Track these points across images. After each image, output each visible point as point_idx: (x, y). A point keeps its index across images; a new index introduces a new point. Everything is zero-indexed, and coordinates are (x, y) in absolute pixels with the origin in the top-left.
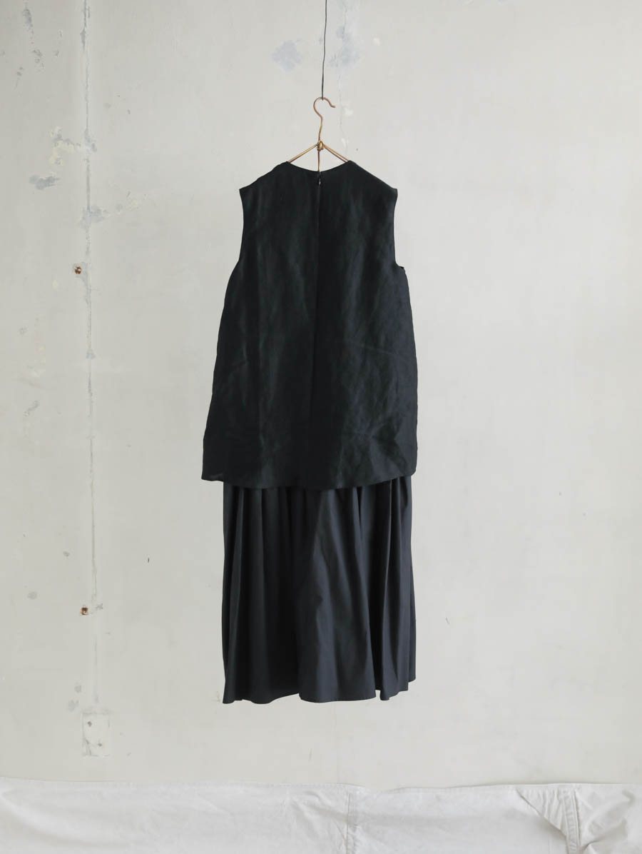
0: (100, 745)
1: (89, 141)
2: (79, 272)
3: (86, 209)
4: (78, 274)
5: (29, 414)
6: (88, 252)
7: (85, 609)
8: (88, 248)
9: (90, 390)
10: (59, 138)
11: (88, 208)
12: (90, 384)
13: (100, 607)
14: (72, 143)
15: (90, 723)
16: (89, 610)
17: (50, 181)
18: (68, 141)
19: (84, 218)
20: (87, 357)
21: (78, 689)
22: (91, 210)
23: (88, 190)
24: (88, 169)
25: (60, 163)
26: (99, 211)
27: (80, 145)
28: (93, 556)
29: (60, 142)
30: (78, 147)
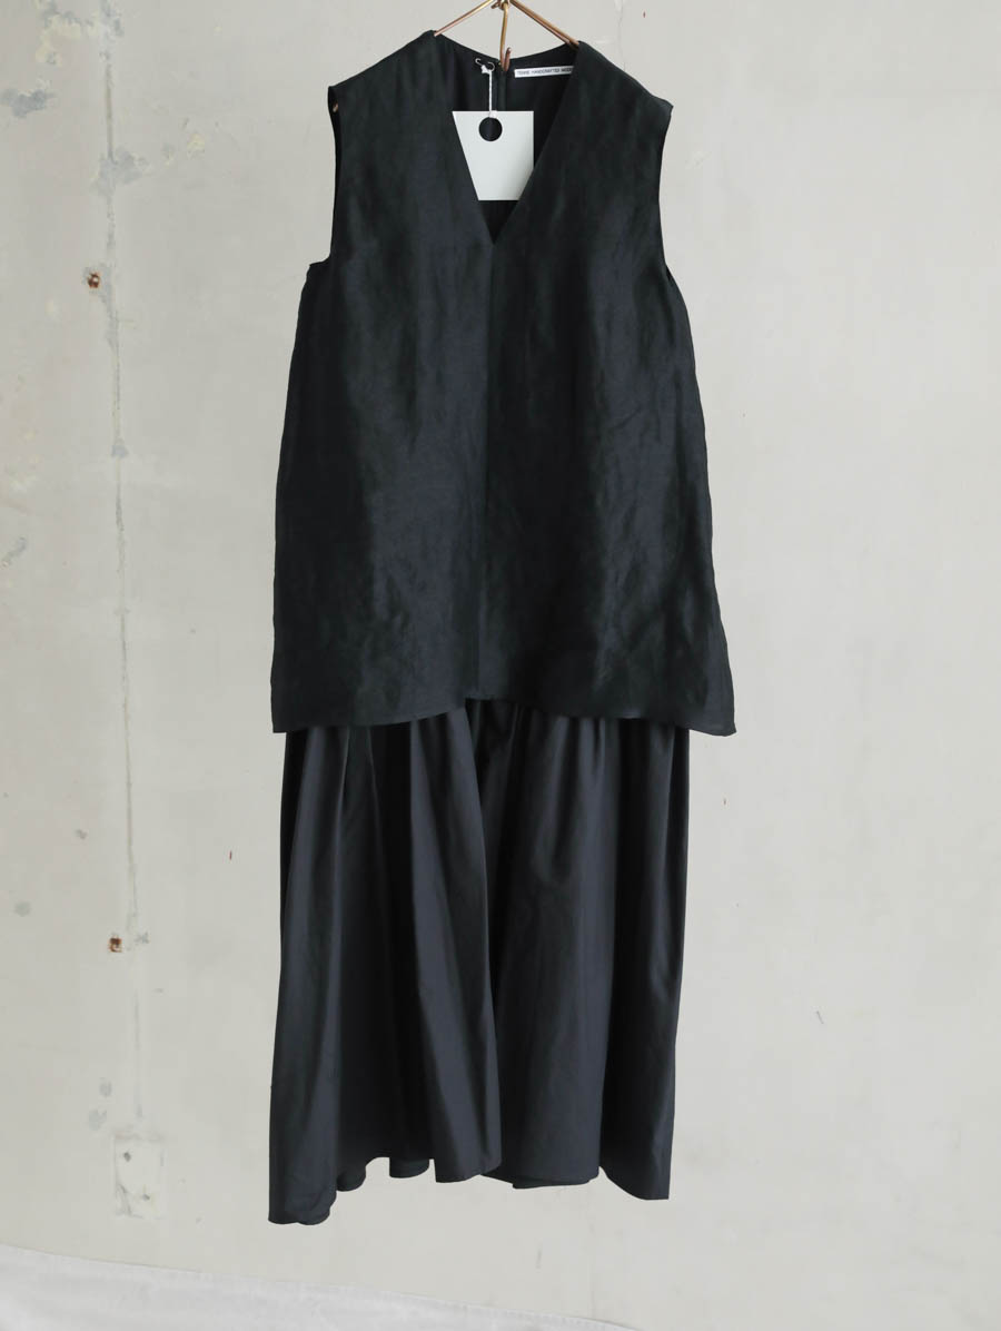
0: (147, 1197)
1: (108, 15)
2: (96, 285)
3: (106, 156)
4: (93, 289)
5: (10, 564)
6: (110, 244)
7: (116, 942)
8: (111, 236)
9: (119, 520)
10: (53, 10)
11: (110, 154)
12: (119, 507)
13: (144, 939)
14: (77, 22)
15: (127, 1156)
16: (123, 945)
17: (38, 99)
18: (68, 16)
19: (102, 174)
20: (113, 454)
21: (106, 1090)
22: (116, 158)
23: (109, 116)
24: (108, 74)
25: (54, 63)
26: (129, 159)
27: (91, 24)
28: (130, 842)
29: (55, 19)
30: (89, 27)
